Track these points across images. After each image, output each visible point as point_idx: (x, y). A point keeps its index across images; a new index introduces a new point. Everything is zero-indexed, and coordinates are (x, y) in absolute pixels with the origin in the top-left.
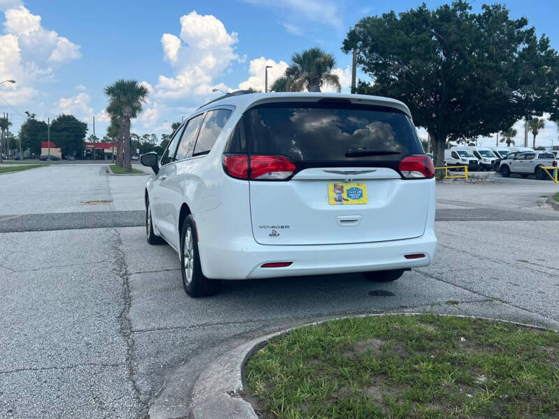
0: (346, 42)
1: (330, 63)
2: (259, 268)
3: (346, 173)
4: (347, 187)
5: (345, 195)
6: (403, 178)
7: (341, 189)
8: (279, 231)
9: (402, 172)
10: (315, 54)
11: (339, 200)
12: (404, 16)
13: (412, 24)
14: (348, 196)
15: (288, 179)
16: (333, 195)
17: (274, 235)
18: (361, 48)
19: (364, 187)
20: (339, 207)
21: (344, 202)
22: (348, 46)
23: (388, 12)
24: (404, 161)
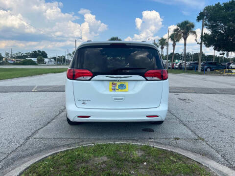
0: (198, 17)
1: (193, 26)
2: (76, 118)
3: (117, 77)
4: (118, 84)
5: (117, 87)
6: (147, 80)
7: (115, 84)
8: (86, 102)
9: (146, 77)
10: (186, 23)
11: (114, 90)
12: (225, 4)
13: (229, 7)
14: (119, 88)
15: (90, 80)
16: (111, 87)
17: (84, 104)
18: (205, 19)
19: (126, 84)
20: (113, 93)
21: (116, 90)
22: (199, 19)
23: (217, 3)
24: (148, 72)
